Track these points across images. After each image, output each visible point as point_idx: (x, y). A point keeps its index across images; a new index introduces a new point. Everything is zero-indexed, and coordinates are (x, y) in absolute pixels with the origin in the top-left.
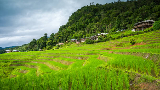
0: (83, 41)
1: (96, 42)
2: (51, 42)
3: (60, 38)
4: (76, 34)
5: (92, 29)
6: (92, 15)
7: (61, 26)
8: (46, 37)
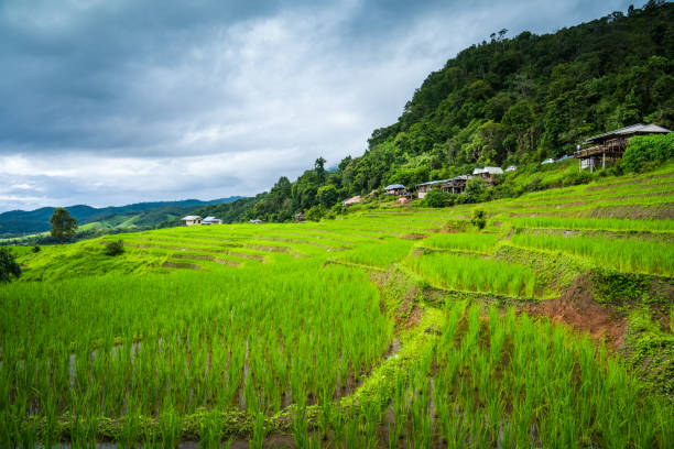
0: (422, 195)
1: (459, 203)
2: (331, 190)
3: (359, 178)
4: (409, 164)
5: (468, 147)
6: (488, 87)
7: (376, 131)
8: (320, 170)
